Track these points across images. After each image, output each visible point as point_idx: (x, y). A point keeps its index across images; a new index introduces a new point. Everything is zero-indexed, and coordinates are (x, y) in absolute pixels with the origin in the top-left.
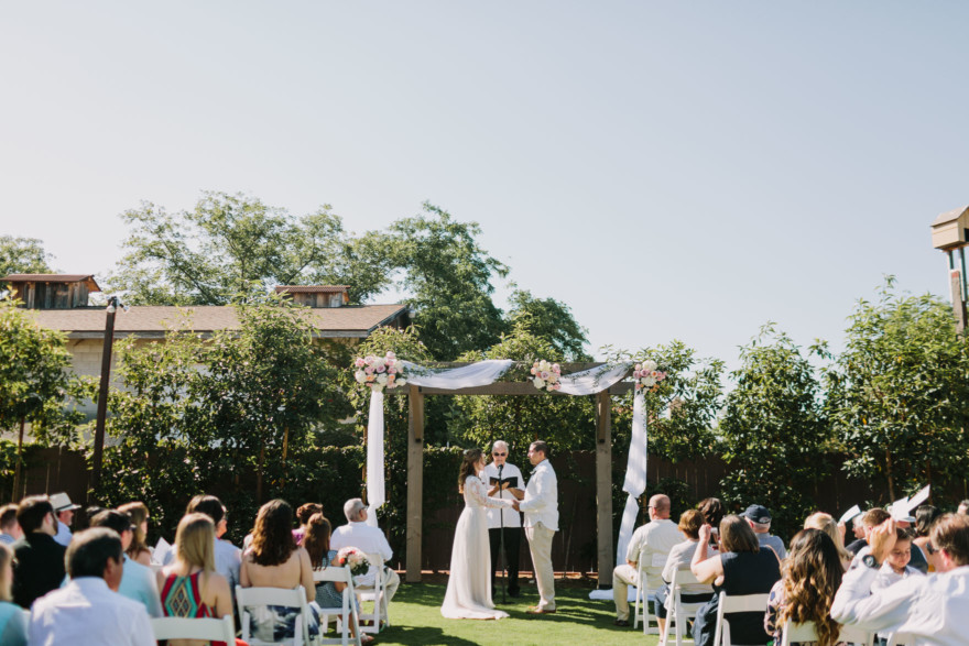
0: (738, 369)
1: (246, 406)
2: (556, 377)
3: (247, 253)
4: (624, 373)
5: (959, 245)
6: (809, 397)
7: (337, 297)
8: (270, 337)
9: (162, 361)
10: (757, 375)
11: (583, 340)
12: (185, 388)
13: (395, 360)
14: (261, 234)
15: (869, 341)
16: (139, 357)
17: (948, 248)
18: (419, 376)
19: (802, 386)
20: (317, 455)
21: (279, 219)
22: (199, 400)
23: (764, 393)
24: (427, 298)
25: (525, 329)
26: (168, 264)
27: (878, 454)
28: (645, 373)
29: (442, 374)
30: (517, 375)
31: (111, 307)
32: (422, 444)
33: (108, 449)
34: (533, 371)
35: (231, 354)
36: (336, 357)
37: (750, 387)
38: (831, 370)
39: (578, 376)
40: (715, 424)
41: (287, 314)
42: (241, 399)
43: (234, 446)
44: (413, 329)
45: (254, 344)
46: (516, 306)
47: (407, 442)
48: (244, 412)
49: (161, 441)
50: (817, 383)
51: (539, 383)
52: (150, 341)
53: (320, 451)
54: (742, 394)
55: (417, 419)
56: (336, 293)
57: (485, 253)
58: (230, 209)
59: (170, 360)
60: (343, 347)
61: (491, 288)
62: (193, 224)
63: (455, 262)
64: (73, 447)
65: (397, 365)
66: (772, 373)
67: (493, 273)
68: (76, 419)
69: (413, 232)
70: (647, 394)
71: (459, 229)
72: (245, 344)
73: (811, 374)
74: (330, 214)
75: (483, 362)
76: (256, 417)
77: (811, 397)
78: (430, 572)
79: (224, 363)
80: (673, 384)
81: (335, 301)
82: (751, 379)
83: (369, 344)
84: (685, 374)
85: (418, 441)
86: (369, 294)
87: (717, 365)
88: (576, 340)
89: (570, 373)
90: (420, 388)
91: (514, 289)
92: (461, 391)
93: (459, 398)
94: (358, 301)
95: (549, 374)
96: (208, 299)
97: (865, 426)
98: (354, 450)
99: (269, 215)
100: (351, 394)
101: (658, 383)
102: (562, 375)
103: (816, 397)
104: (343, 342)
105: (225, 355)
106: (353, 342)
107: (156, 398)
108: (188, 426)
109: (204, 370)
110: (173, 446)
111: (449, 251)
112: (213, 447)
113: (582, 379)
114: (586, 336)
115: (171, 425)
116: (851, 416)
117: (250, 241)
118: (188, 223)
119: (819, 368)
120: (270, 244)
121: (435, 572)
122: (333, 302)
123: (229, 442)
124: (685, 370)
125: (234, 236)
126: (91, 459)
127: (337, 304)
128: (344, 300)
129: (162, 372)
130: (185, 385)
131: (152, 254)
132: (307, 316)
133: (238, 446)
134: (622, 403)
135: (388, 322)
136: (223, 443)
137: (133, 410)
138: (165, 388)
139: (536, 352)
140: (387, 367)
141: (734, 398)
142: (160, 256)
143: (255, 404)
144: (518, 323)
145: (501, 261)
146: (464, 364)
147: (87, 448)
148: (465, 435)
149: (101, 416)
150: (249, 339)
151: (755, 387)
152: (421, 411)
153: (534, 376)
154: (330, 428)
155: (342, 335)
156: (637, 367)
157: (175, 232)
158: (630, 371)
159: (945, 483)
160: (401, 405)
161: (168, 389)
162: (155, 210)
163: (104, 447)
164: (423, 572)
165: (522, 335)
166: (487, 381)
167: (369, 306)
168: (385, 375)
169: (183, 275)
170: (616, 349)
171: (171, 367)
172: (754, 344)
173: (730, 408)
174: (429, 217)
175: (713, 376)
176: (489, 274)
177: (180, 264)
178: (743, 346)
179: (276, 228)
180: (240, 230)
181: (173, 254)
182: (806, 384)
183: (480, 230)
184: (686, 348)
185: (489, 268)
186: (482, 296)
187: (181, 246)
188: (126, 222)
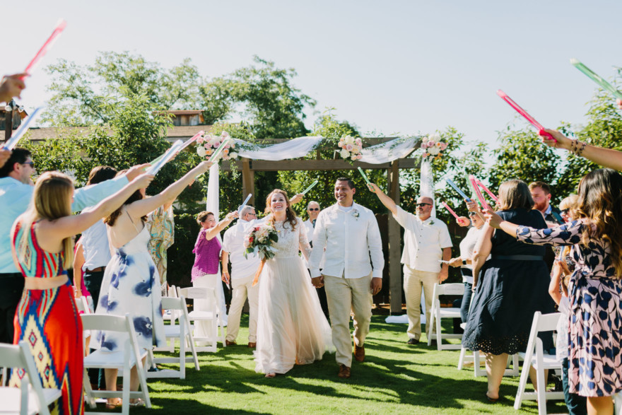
0: (497, 147)
2: (358, 149)
4: (414, 146)
6: (553, 169)
7: (195, 118)
10: (512, 152)
13: (228, 138)
14: (142, 80)
18: (248, 151)
21: (153, 69)
23: (519, 165)
26: (79, 102)
28: (431, 144)
29: (266, 149)
34: (340, 144)
37: (506, 162)
39: (376, 148)
50: (558, 158)
51: (344, 154)
54: (500, 168)
55: (248, 189)
56: (194, 115)
57: (299, 91)
58: (120, 62)
61: (304, 116)
62: (95, 74)
63: (279, 98)
65: (230, 142)
66: (525, 151)
67: (306, 105)
69: (248, 76)
70: (433, 161)
71: (278, 74)
74: (190, 64)
75: (299, 138)
77: (554, 168)
81: (194, 121)
82: (508, 156)
84: (454, 154)
86: (219, 120)
87: (482, 146)
89: (370, 145)
90: (251, 161)
91: (318, 115)
95: (354, 146)
99: (148, 67)
101: (441, 152)
102: (363, 147)
103: (557, 169)
111: (274, 89)
113: (379, 151)
117: (136, 85)
118: (92, 73)
120: (149, 87)
122: (192, 121)
124: (457, 150)
125: (124, 81)
127: (196, 123)
128: (200, 120)
131: (68, 96)
141: (495, 171)
142: (74, 97)
145: (310, 97)
146: (284, 140)
151: (510, 162)
152: (252, 183)
153: (341, 149)
156: (424, 139)
157: (83, 79)
158: (419, 144)
162: (68, 65)
169: (91, 110)
172: (509, 129)
173: (490, 179)
174: (259, 67)
175: (478, 154)
176: (302, 106)
177: (88, 102)
178: (500, 131)
179: (152, 75)
180: (128, 78)
181: (83, 95)
182: (550, 159)
183: (296, 74)
184: (458, 133)
185: (302, 102)
186: (297, 121)
187: (88, 90)
188: (48, 73)
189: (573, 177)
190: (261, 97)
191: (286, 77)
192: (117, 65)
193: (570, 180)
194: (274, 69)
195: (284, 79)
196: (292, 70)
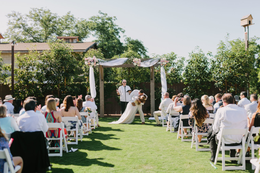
0: (188, 59)
1: (54, 71)
2: (139, 62)
3: (47, 27)
4: (158, 61)
5: (247, 25)
7: (75, 40)
8: (59, 52)
9: (28, 59)
11: (146, 51)
12: (36, 67)
13: (96, 58)
14: (50, 21)
15: (223, 52)
16: (22, 58)
17: (245, 26)
18: (102, 63)
19: (205, 63)
20: (74, 85)
21: (55, 16)
22: (40, 70)
23: (195, 66)
24: (101, 40)
25: (131, 49)
27: (223, 81)
28: (163, 61)
29: (109, 62)
30: (129, 62)
31: (13, 44)
32: (103, 81)
33: (15, 84)
34: (133, 61)
35: (48, 57)
36: (76, 57)
37: (191, 64)
38: (212, 59)
39: (145, 62)
40: (182, 74)
41: (64, 46)
42: (52, 70)
43: (51, 82)
44: (100, 50)
45: (55, 54)
46: (127, 42)
47: (99, 81)
48: (53, 73)
49: (30, 82)
50: (209, 63)
51: (135, 64)
52: (25, 53)
53: (75, 83)
54: (189, 66)
55: (102, 74)
56: (75, 38)
57: (117, 26)
59: (31, 59)
60: (78, 55)
61: (120, 37)
62: (29, 18)
63: (109, 29)
64: (5, 84)
65: (96, 60)
66: (197, 61)
67: (120, 32)
68: (6, 76)
69: (96, 20)
70: (164, 66)
71: (110, 19)
72: (52, 54)
73: (207, 61)
74: (70, 15)
75: (120, 59)
76: (57, 75)
77: (207, 67)
78: (106, 115)
79: (46, 60)
80: (171, 64)
81: (75, 41)
82: (192, 62)
83: (87, 54)
84: (174, 61)
85: (102, 80)
86: (84, 38)
87: (183, 59)
88: (144, 51)
89: (143, 61)
90: (102, 66)
91: (125, 37)
92: (113, 67)
93: (113, 68)
94: (81, 41)
96: (36, 40)
97: (220, 74)
98: (84, 83)
99: (52, 15)
100: (83, 68)
101: (167, 64)
102: (141, 62)
104: (78, 53)
105: (47, 58)
106: (81, 53)
107: (27, 70)
108: (37, 77)
109: (41, 62)
110: (33, 83)
111: (107, 25)
112: (45, 83)
113: (147, 63)
114: (147, 50)
115: (32, 77)
116: (217, 71)
117: (47, 23)
118: (27, 18)
119: (209, 59)
120: (53, 24)
121: (108, 115)
122: (74, 41)
123: (49, 82)
124: (174, 60)
125: (42, 21)
126: (11, 87)
127: (76, 42)
129: (29, 62)
130: (35, 66)
131: (17, 27)
132: (69, 46)
133: (52, 83)
134: (157, 69)
135: (91, 47)
136: (48, 82)
137: (21, 73)
138: (30, 67)
139: (134, 56)
140: (94, 60)
141: (187, 67)
142: (20, 27)
143: (56, 71)
144: (129, 48)
145: (122, 28)
146: (114, 59)
147: (9, 84)
148: (115, 78)
149: (13, 75)
150: (53, 53)
151: (193, 64)
152: (103, 72)
154: (76, 78)
155: (78, 51)
156: (161, 59)
157: (23, 20)
158: (159, 61)
159: (240, 88)
160: (98, 70)
161: (31, 67)
162: (17, 14)
163: (14, 83)
164: (105, 115)
165: (130, 51)
166: (121, 64)
167: (85, 42)
168: (93, 62)
169: (27, 33)
170: (156, 55)
171: (31, 61)
172: (192, 52)
173: (186, 70)
174: (100, 16)
175: (182, 62)
176: (119, 32)
177: (26, 30)
178: (190, 53)
179: (55, 19)
180: (44, 20)
181: (24, 27)
182: (206, 63)
183: (116, 19)
184: (175, 54)
185: (119, 31)
186: (117, 39)
187: (26, 24)
188: (8, 17)
189: (212, 70)
190: (102, 29)
191: (112, 20)
192: (39, 14)
193: (211, 71)
194: (107, 17)
195: (111, 21)
196: (115, 17)
